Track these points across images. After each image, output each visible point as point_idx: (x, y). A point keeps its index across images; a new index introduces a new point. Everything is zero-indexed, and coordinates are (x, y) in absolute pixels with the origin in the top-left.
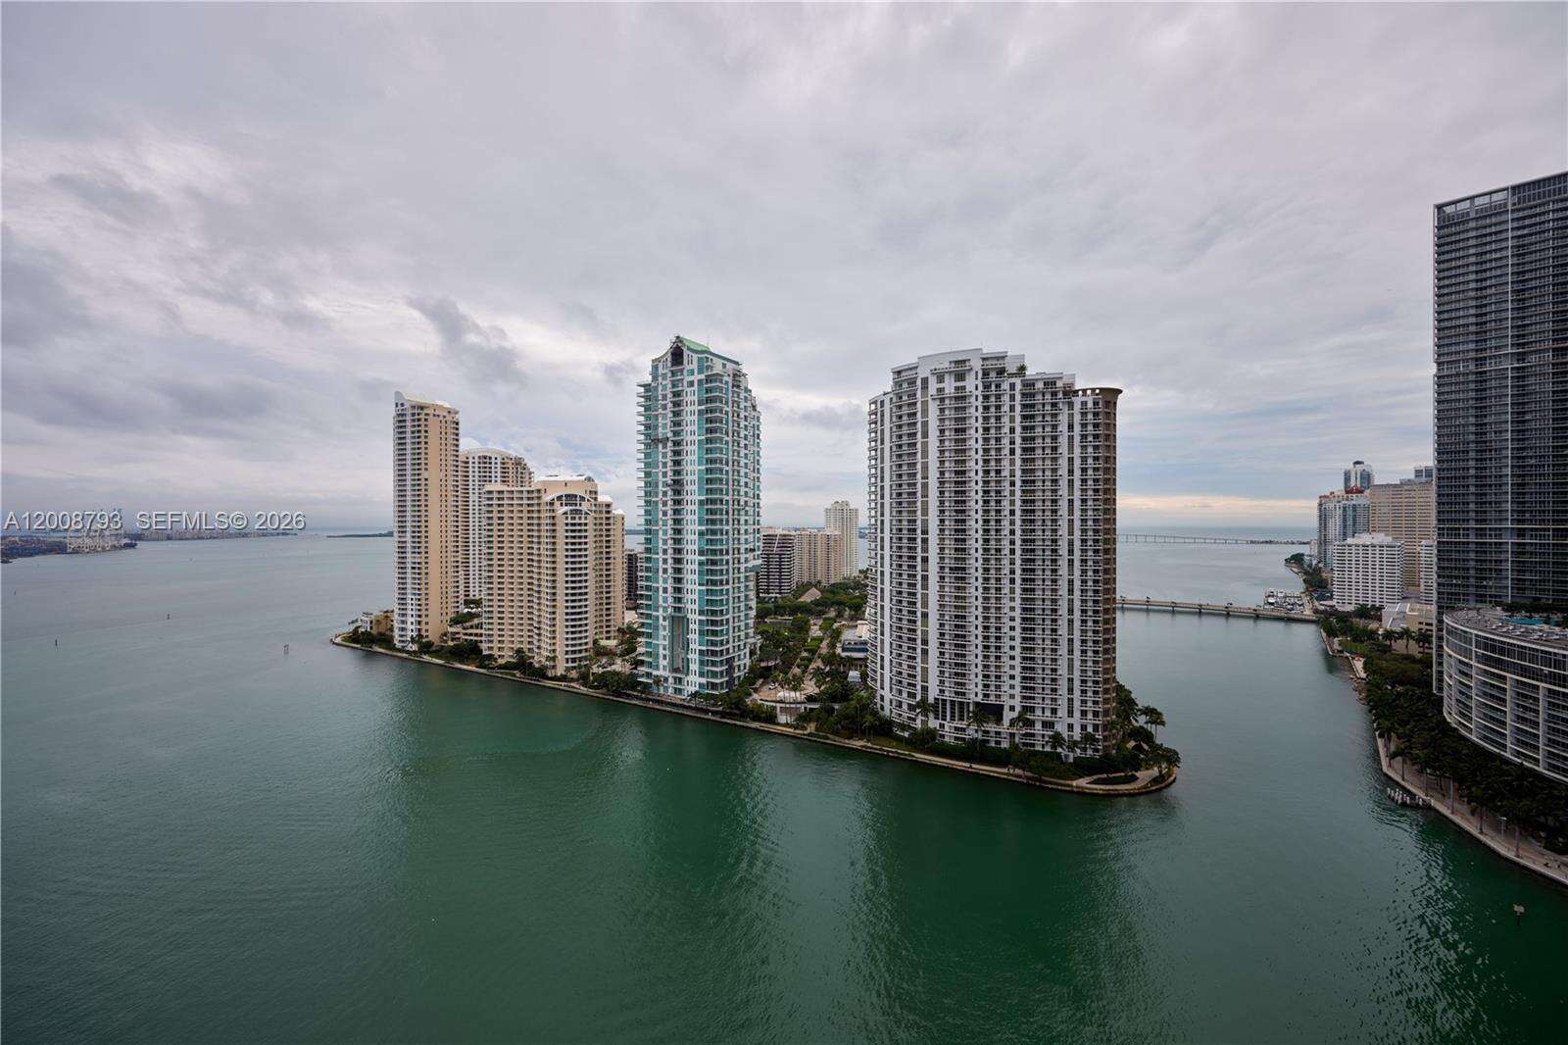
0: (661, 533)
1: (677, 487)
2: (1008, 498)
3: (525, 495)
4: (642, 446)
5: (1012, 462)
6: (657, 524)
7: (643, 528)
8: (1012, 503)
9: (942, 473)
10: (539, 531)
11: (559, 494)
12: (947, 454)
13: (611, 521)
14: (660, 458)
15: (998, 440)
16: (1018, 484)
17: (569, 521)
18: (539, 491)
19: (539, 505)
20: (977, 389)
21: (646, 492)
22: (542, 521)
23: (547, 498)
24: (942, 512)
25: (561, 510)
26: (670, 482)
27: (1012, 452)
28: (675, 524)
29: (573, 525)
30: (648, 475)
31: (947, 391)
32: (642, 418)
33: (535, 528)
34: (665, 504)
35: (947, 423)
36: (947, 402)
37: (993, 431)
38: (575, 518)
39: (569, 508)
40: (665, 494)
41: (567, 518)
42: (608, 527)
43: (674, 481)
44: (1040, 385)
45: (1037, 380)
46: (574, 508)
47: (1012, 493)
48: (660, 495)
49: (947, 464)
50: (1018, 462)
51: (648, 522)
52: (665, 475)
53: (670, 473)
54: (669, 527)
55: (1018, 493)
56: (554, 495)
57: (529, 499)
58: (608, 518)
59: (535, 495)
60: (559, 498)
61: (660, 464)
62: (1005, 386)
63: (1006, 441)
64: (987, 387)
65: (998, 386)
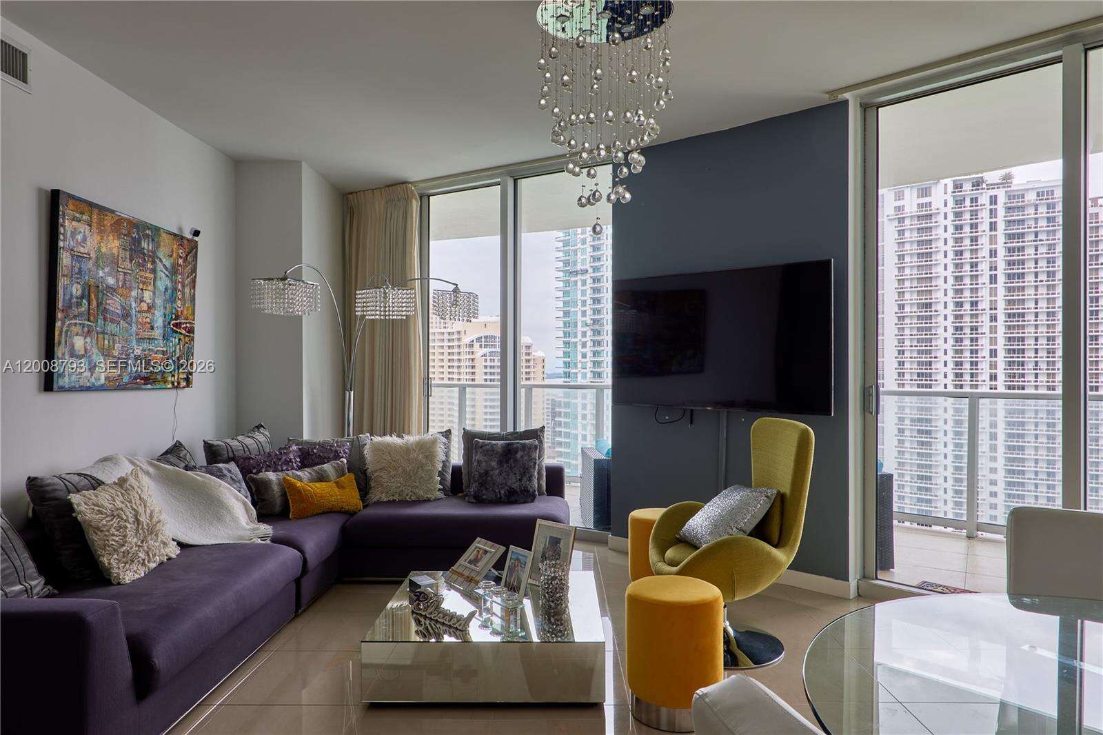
0: (579, 376)
1: (597, 327)
2: (988, 335)
3: (446, 337)
4: (561, 284)
5: (993, 292)
6: (576, 367)
7: (561, 371)
8: (993, 341)
9: (902, 307)
10: (459, 373)
11: (478, 335)
12: (907, 284)
13: (531, 363)
14: (579, 297)
15: (974, 265)
16: (1001, 318)
17: (488, 363)
18: (459, 332)
19: (459, 346)
20: (946, 205)
21: (565, 333)
22: (462, 364)
23: (466, 340)
24: (901, 352)
25: (479, 352)
26: (589, 322)
27: (993, 279)
28: (594, 366)
29: (491, 367)
30: (567, 314)
31: (907, 209)
32: (561, 254)
33: (455, 370)
34: (584, 345)
35: (907, 247)
36: (907, 222)
37: (967, 255)
38: (494, 360)
39: (487, 350)
40: (584, 334)
41: (486, 360)
42: (528, 370)
43: (594, 321)
44: (1031, 197)
45: (1028, 190)
46: (491, 350)
47: (993, 330)
48: (579, 336)
49: (907, 296)
50: (1001, 292)
51: (567, 365)
52: (584, 313)
53: (589, 312)
54: (588, 370)
55: (1001, 330)
56: (474, 337)
57: (449, 340)
58: (528, 361)
59: (456, 336)
60: (479, 339)
61: (579, 303)
62: (984, 199)
63: (984, 267)
64: (959, 202)
65: (974, 200)
